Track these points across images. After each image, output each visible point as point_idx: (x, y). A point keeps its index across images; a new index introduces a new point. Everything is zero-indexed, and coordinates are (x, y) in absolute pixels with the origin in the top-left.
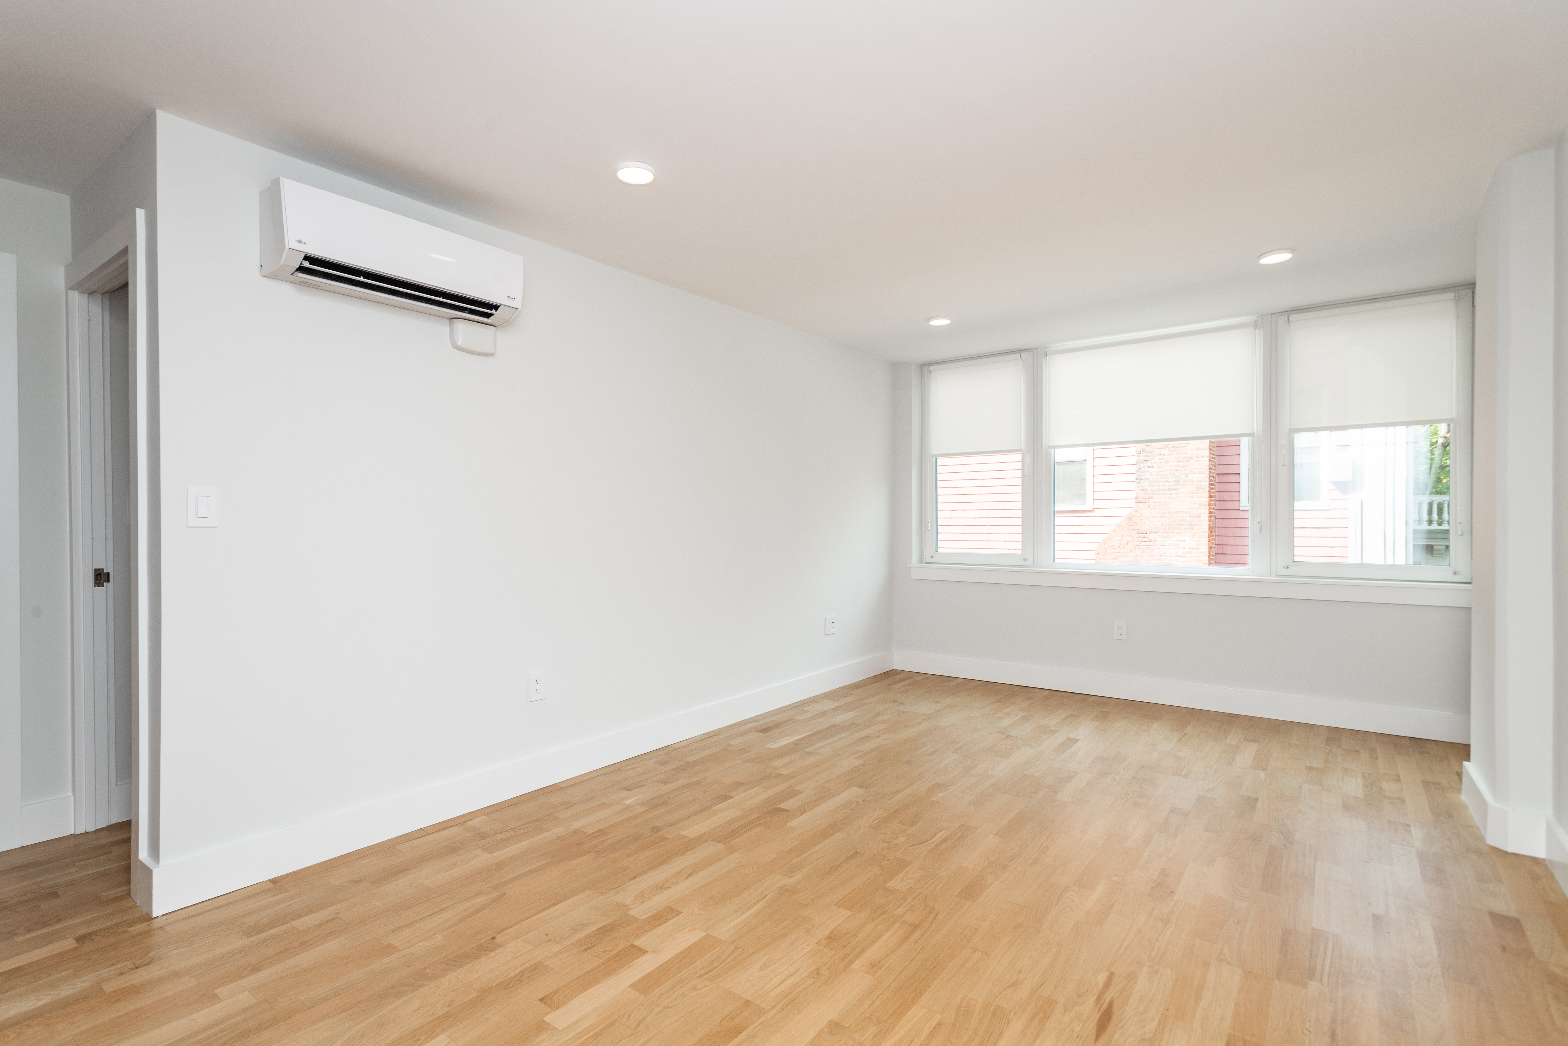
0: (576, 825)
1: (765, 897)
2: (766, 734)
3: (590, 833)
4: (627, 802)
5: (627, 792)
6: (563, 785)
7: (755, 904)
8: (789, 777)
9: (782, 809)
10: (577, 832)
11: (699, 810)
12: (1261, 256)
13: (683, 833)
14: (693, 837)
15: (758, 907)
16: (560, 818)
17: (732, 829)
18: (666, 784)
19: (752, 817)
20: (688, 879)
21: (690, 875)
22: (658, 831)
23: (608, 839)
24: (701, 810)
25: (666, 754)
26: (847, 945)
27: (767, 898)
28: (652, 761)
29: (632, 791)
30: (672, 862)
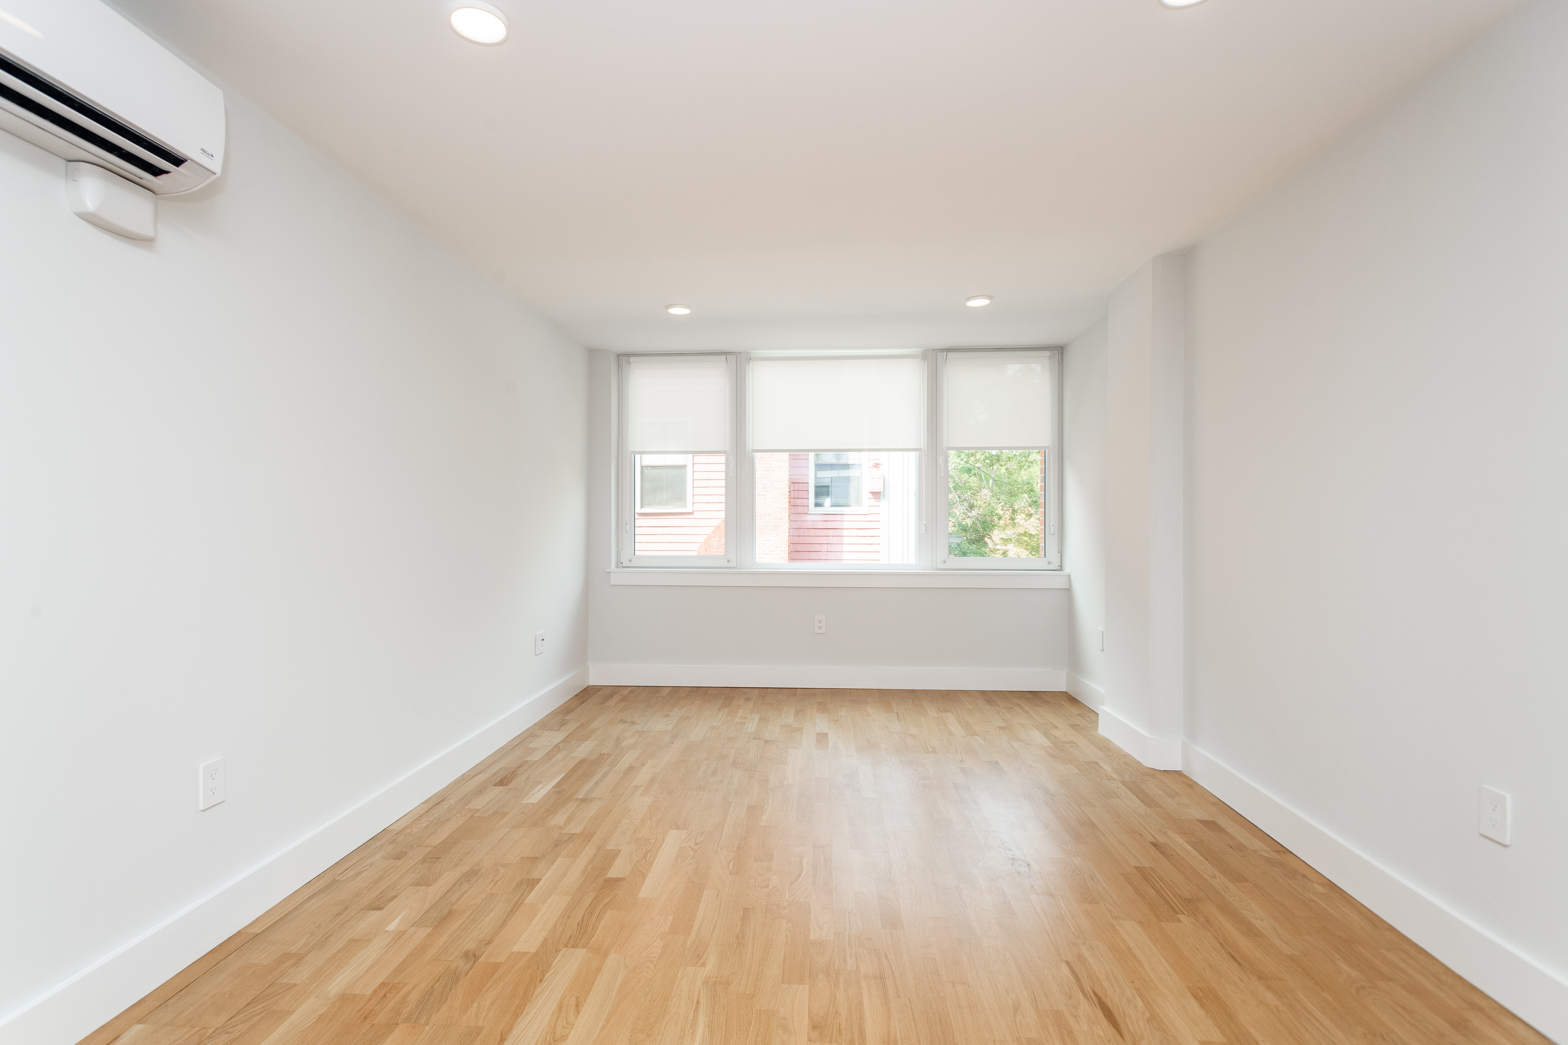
0: (336, 985)
1: (698, 1002)
2: (509, 787)
3: (369, 992)
4: (392, 927)
5: (377, 913)
6: (257, 930)
7: (695, 1017)
8: (587, 836)
9: (614, 878)
10: (345, 998)
11: (509, 910)
12: (969, 299)
13: (516, 949)
14: (534, 950)
15: (702, 1020)
16: (296, 985)
17: (576, 925)
18: (428, 885)
19: (588, 900)
20: (581, 1014)
21: (577, 1006)
22: (476, 957)
23: (408, 994)
24: (512, 910)
25: (391, 843)
26: (840, 1029)
27: (703, 1002)
28: (378, 856)
29: (385, 909)
30: (537, 996)
